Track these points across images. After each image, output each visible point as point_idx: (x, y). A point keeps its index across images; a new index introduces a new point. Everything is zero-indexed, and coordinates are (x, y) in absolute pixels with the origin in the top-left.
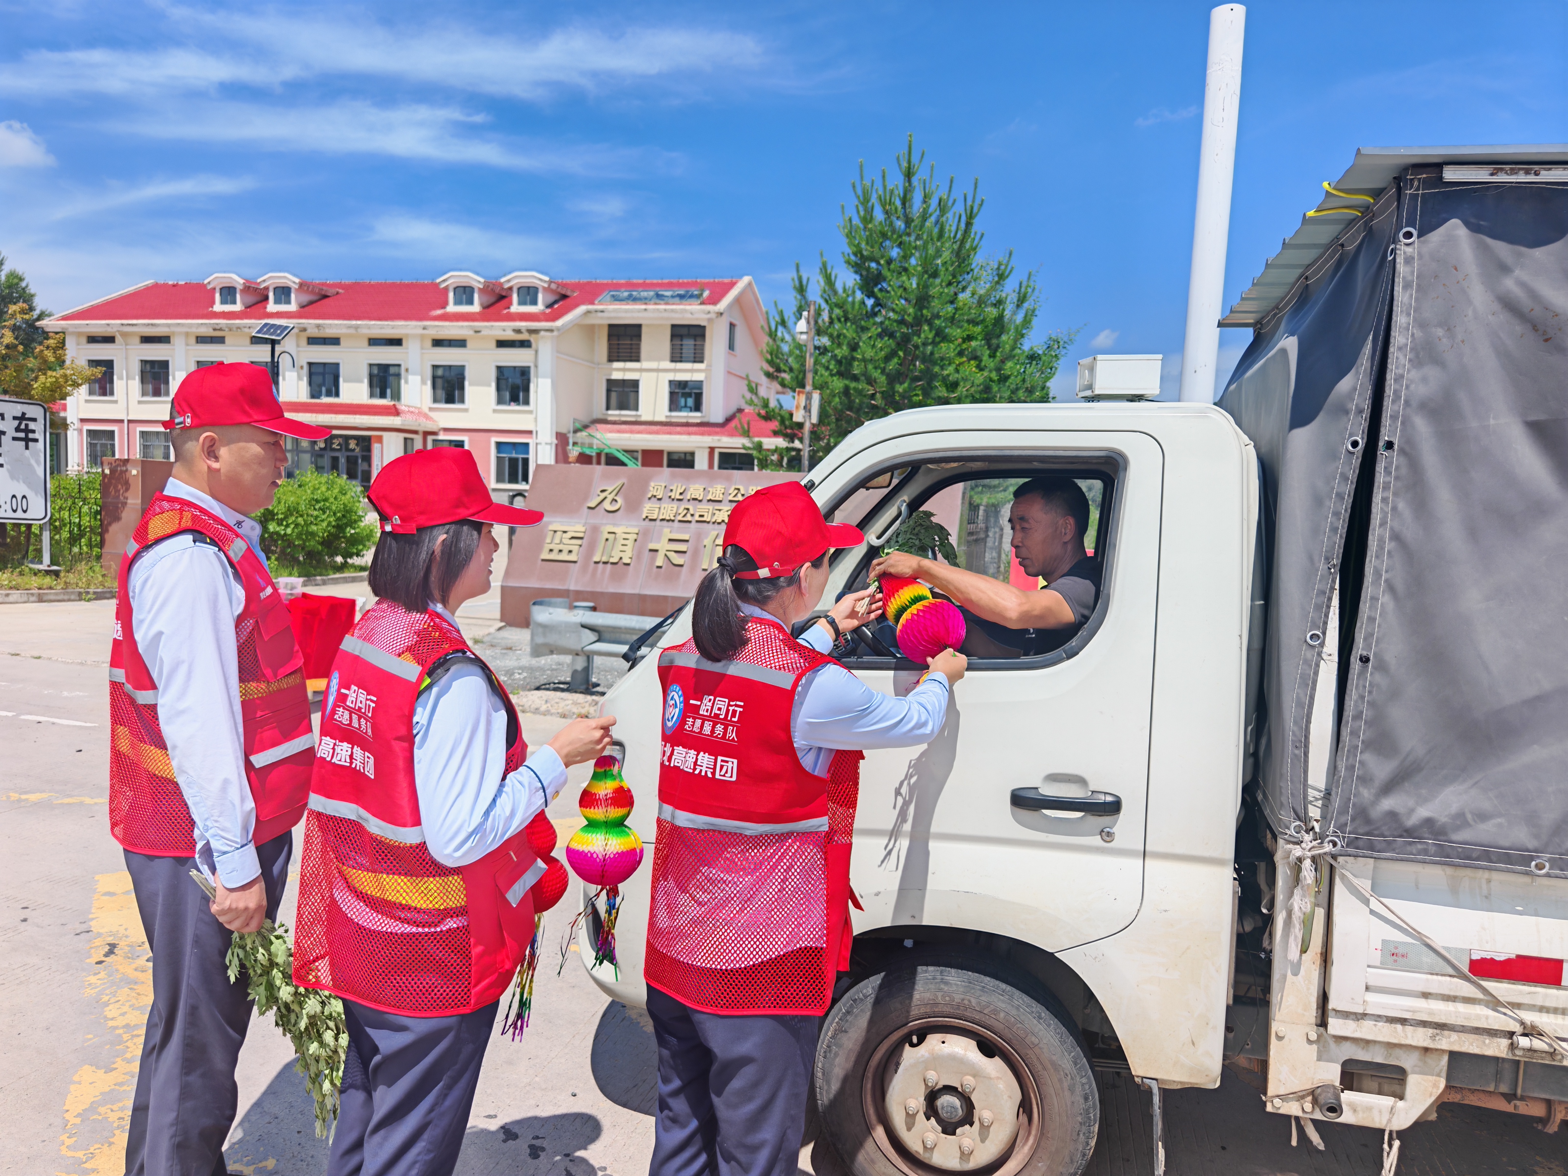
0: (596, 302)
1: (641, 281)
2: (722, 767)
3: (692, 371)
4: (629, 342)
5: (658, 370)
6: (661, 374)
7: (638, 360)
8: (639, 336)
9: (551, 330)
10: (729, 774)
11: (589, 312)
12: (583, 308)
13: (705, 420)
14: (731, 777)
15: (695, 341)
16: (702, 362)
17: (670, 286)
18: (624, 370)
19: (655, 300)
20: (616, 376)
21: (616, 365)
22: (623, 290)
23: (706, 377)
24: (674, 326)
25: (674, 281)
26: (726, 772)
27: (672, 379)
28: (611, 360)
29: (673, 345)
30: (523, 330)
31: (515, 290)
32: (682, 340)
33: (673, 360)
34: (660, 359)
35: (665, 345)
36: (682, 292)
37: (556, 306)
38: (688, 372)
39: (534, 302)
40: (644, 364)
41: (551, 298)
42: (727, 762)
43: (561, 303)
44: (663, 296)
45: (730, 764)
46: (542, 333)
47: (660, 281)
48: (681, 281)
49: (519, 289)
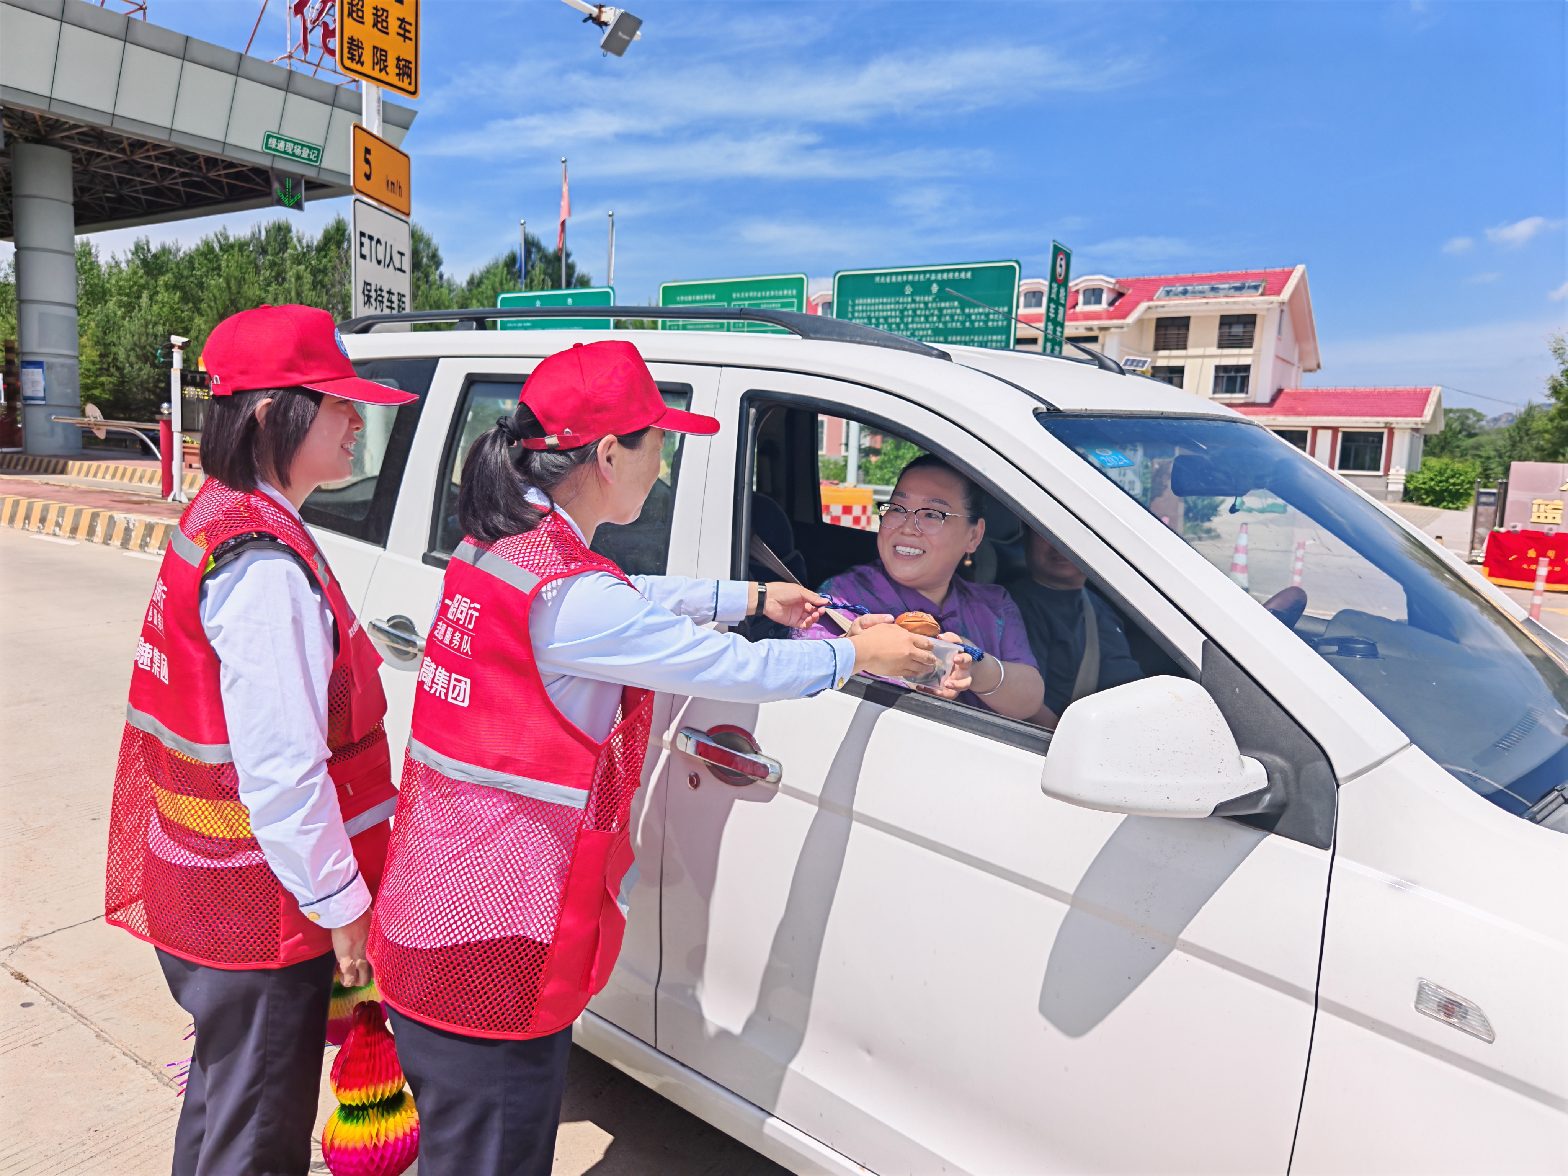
0: (1155, 298)
1: (1190, 275)
2: (455, 686)
3: (1239, 356)
4: (1176, 332)
5: (1203, 357)
6: (1206, 360)
7: (1185, 347)
8: (1187, 326)
9: (1122, 327)
10: (460, 698)
11: (1149, 308)
12: (1144, 305)
13: (1251, 400)
14: (463, 701)
15: (1245, 327)
16: (1251, 347)
17: (1222, 278)
18: (1169, 357)
19: (1212, 294)
20: (1161, 363)
21: (1162, 353)
22: (1178, 285)
23: (1253, 361)
24: (1222, 317)
25: (1223, 273)
26: (458, 695)
27: (1218, 364)
28: (1157, 348)
29: (1220, 333)
30: (1095, 328)
31: (1081, 293)
32: (1230, 328)
33: (1221, 346)
34: (1205, 346)
35: (1214, 334)
36: (1238, 284)
37: (1117, 304)
38: (1234, 357)
39: (1099, 302)
40: (1191, 351)
41: (1112, 296)
42: (460, 681)
43: (1120, 301)
44: (1218, 288)
45: (462, 685)
46: (1112, 330)
47: (1208, 274)
48: (1230, 273)
49: (1085, 291)
